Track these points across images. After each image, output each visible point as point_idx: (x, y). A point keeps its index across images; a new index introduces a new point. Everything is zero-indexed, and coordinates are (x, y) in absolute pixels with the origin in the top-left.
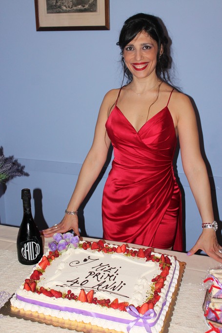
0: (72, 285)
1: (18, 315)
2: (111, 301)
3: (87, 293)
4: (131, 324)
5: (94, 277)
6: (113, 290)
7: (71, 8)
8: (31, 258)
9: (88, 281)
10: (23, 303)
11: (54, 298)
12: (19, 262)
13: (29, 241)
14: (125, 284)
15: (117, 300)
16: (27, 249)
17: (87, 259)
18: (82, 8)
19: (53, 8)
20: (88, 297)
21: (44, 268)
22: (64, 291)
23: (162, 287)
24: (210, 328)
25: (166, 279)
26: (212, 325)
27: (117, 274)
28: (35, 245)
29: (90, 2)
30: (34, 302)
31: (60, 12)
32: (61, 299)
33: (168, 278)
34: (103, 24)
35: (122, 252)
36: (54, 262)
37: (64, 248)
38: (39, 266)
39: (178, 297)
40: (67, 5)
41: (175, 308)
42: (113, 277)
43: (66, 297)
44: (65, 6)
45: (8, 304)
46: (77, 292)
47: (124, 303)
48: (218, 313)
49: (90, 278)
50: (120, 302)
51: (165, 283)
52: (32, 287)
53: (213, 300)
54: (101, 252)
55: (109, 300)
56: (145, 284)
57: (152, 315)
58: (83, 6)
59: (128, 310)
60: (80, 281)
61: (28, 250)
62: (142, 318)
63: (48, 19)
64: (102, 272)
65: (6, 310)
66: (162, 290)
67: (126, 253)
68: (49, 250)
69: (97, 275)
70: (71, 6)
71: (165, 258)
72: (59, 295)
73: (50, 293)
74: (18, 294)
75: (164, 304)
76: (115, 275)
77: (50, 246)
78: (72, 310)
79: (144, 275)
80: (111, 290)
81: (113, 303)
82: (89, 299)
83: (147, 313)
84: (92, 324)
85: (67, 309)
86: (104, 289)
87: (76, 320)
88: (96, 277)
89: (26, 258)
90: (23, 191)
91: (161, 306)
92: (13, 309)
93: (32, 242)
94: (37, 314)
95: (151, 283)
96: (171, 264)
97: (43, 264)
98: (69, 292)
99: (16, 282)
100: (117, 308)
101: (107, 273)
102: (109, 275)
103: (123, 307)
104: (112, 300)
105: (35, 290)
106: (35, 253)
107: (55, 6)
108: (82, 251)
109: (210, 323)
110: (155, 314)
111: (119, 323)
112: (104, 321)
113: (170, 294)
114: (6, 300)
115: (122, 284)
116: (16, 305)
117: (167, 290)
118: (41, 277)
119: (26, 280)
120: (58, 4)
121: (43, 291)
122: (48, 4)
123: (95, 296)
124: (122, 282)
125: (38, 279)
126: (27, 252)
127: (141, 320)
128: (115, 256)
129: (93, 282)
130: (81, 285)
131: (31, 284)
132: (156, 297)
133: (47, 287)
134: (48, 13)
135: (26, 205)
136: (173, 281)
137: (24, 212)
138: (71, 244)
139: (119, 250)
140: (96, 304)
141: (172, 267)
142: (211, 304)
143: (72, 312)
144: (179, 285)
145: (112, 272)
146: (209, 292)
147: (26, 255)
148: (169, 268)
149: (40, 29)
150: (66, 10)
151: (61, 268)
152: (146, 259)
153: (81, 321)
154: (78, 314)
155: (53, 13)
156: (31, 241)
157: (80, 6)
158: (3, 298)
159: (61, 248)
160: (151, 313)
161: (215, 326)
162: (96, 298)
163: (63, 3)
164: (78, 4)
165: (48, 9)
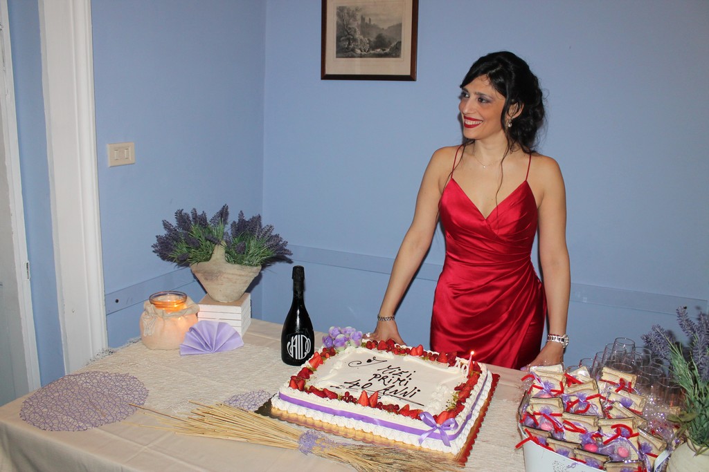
0: (350, 387)
1: (280, 418)
2: (401, 408)
3: (369, 396)
4: (424, 436)
5: (379, 380)
6: (404, 396)
7: (368, 51)
8: (299, 357)
9: (371, 384)
10: (287, 404)
11: (328, 398)
12: (282, 361)
13: (297, 334)
14: (419, 391)
15: (407, 406)
16: (294, 344)
17: (372, 359)
18: (382, 52)
19: (345, 51)
20: (371, 401)
21: (315, 367)
22: (341, 392)
23: (468, 397)
24: (526, 436)
25: (473, 389)
26: (529, 433)
27: (410, 379)
28: (304, 340)
29: (393, 45)
30: (301, 403)
31: (353, 57)
32: (335, 401)
33: (477, 388)
34: (408, 73)
35: (417, 354)
36: (329, 361)
37: (343, 344)
38: (309, 364)
39: (487, 414)
40: (362, 48)
41: (483, 425)
42: (405, 382)
43: (342, 398)
44: (360, 49)
45: (269, 404)
46: (356, 394)
47: (418, 410)
48: (537, 417)
49: (375, 381)
50: (411, 409)
51: (472, 392)
52: (300, 385)
53: (532, 401)
54: (390, 353)
55: (397, 406)
56: (446, 392)
57: (452, 426)
58: (384, 50)
59: (422, 417)
60: (361, 384)
61: (296, 346)
62: (439, 428)
63: (337, 65)
64: (390, 376)
65: (265, 410)
66: (467, 400)
67: (423, 356)
68: (322, 347)
69: (383, 378)
70: (367, 49)
71: (474, 365)
72: (334, 396)
73: (323, 394)
74: (282, 393)
75: (469, 417)
76: (407, 379)
77: (324, 340)
78: (349, 415)
79: (444, 382)
80: (401, 396)
81: (403, 409)
82: (371, 404)
83: (445, 423)
84: (375, 434)
85: (343, 414)
86: (392, 394)
87: (354, 429)
88: (382, 381)
89: (292, 356)
90: (295, 268)
91: (465, 418)
92: (273, 411)
93: (302, 336)
94: (304, 418)
95: (453, 392)
96: (481, 372)
97: (315, 361)
98: (347, 393)
99: (278, 382)
100: (408, 415)
101: (397, 377)
102: (399, 379)
103: (416, 415)
104: (401, 406)
105: (303, 389)
106: (304, 351)
107: (347, 48)
108: (365, 350)
109: (526, 430)
110: (456, 425)
111: (409, 434)
112: (389, 430)
113: (478, 408)
114: (266, 401)
115: (416, 390)
116: (278, 405)
117: (474, 401)
118: (311, 376)
119: (292, 377)
120: (352, 46)
121: (312, 390)
122: (338, 46)
123: (379, 401)
124: (416, 388)
125: (308, 378)
126: (294, 348)
127: (437, 431)
128: (408, 358)
129: (378, 386)
130: (363, 387)
131: (299, 382)
132: (459, 407)
133: (319, 386)
134: (337, 57)
135: (298, 287)
136: (483, 393)
137: (294, 295)
138: (352, 341)
139: (414, 352)
140: (381, 409)
141: (483, 376)
142: (529, 407)
143: (350, 418)
144: (489, 399)
145: (403, 376)
146: (528, 393)
147: (292, 352)
148: (479, 376)
149: (325, 77)
150: (361, 54)
151: (337, 368)
152: (448, 364)
153: (360, 429)
154: (356, 421)
155: (344, 57)
156: (300, 334)
157: (379, 50)
158: (262, 397)
159: (338, 344)
160: (452, 423)
161: (533, 435)
162: (381, 403)
163: (357, 46)
164: (377, 47)
165: (337, 52)
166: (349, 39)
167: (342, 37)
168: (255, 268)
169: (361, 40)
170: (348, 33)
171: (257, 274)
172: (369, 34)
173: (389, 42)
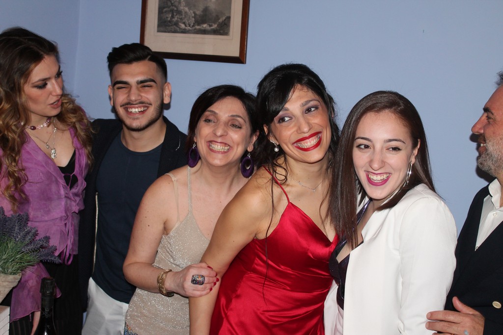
7: (193, 26)
18: (209, 28)
19: (164, 25)
29: (221, 20)
31: (175, 32)
34: (236, 53)
40: (187, 22)
44: (184, 23)
58: (210, 26)
63: (158, 41)
70: (192, 24)
107: (170, 22)
120: (175, 19)
122: (160, 18)
134: (158, 31)
150: (185, 29)
155: (165, 32)
157: (205, 26)
163: (181, 19)
164: (204, 22)
165: (159, 26)
166: (172, 11)
167: (164, 8)
168: (11, 277)
169: (186, 12)
170: (172, 4)
171: (15, 284)
172: (194, 6)
173: (217, 16)
